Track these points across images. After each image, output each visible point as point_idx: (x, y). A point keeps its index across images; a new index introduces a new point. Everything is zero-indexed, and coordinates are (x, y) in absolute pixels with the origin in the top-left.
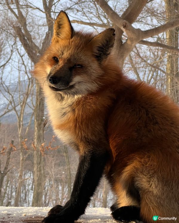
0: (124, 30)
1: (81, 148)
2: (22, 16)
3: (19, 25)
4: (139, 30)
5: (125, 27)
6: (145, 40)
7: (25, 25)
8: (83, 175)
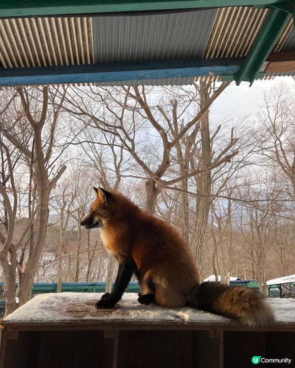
0: (156, 181)
1: (119, 259)
2: (104, 172)
3: (102, 177)
4: (164, 181)
5: (157, 179)
6: (169, 186)
7: (105, 176)
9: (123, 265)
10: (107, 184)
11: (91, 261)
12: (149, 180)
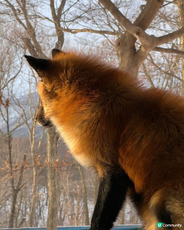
0: (137, 37)
3: (28, 36)
4: (153, 36)
5: (138, 34)
7: (34, 36)
8: (103, 198)
9: (108, 180)
10: (39, 49)
11: (16, 191)
12: (124, 36)
